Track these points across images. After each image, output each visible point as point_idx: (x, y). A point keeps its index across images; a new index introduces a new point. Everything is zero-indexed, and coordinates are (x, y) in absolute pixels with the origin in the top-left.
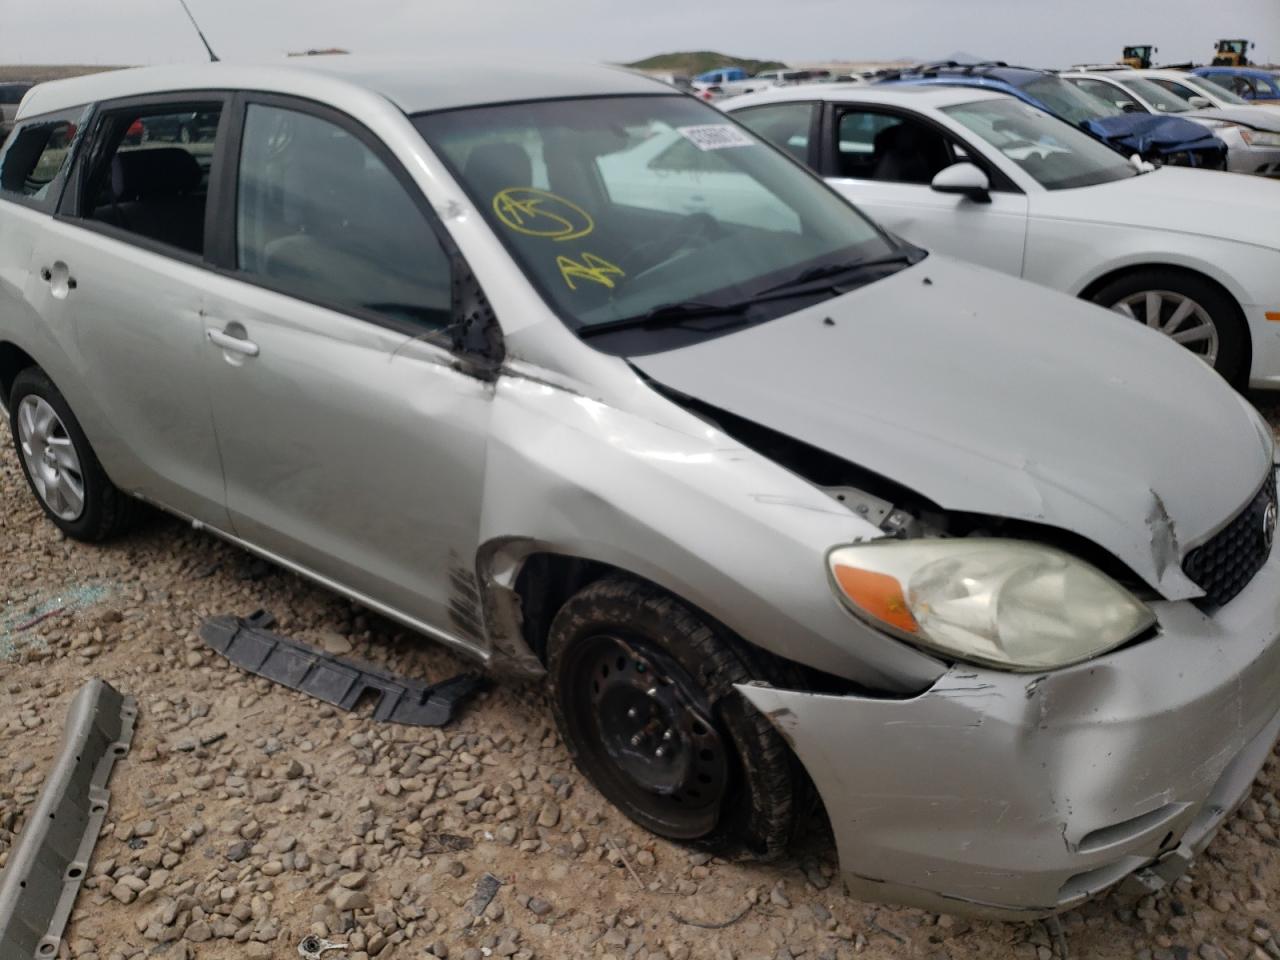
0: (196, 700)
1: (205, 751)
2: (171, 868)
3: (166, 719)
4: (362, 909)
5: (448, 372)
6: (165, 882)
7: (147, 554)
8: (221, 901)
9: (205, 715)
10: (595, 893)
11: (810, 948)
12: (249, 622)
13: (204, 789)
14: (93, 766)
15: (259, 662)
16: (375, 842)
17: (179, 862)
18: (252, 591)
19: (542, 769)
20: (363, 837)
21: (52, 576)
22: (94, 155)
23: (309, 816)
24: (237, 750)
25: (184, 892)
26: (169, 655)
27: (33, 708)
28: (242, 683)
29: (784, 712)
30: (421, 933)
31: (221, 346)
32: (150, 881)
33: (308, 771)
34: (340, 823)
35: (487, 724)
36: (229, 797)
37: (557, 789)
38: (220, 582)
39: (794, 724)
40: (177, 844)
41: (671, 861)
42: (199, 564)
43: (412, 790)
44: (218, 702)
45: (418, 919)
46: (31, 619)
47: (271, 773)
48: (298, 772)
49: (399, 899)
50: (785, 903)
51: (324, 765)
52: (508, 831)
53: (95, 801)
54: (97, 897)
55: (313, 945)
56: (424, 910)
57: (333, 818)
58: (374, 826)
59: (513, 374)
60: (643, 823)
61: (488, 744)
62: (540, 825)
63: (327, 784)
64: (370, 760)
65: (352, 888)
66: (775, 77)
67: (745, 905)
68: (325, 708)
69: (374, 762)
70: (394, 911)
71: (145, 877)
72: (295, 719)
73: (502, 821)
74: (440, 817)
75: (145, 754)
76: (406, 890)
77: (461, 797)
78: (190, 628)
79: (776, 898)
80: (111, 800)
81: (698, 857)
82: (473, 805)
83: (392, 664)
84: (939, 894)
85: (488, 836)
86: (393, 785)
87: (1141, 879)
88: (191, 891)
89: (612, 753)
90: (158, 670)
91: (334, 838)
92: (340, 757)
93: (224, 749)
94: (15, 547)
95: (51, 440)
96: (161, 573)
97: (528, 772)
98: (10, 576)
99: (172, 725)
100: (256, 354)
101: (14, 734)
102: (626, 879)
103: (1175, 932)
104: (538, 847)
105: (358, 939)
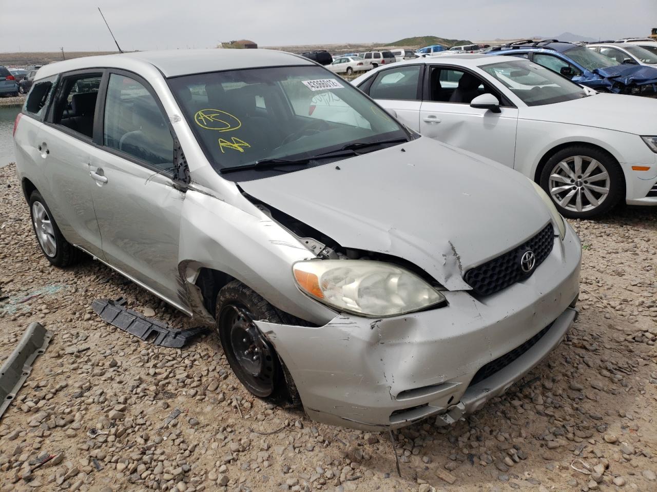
0: (83, 334)
1: (79, 354)
2: (48, 400)
3: (68, 341)
4: (120, 419)
5: (171, 188)
6: (44, 405)
7: (83, 272)
8: (63, 413)
9: (85, 340)
10: (220, 418)
11: (304, 445)
12: (115, 302)
13: (73, 370)
14: (27, 357)
15: (113, 319)
16: (136, 394)
17: (52, 398)
18: (122, 290)
19: (218, 367)
20: (132, 391)
21: (40, 281)
22: (60, 96)
23: (113, 382)
24: (93, 354)
25: (49, 409)
26: (77, 315)
27: (15, 335)
28: (105, 328)
29: (271, 332)
30: (141, 430)
31: (95, 179)
32: (38, 404)
33: (119, 364)
34: (125, 385)
35: (200, 348)
36: (82, 373)
37: (220, 376)
38: (110, 285)
39: (275, 337)
40: (53, 390)
41: (258, 407)
42: (104, 277)
43: (160, 374)
44: (92, 335)
45: (142, 424)
46: (26, 298)
47: (103, 364)
48: (114, 364)
49: (137, 416)
50: (300, 426)
51: (127, 362)
52: (192, 392)
53: (25, 371)
54: (15, 409)
55: (94, 432)
56: (146, 421)
57: (123, 384)
58: (138, 386)
59: (193, 189)
60: (251, 391)
61: (199, 356)
62: (208, 390)
63: (126, 370)
64: (146, 361)
65: (120, 411)
66: (461, 48)
67: (283, 426)
68: (135, 339)
69: (148, 362)
70: (133, 420)
71: (36, 403)
72: (121, 343)
73: (192, 388)
74: (167, 385)
75: (53, 354)
76: (142, 413)
77: (177, 377)
78: (90, 305)
79: (297, 424)
80: (32, 371)
81: (270, 406)
82: (181, 380)
83: (170, 323)
84: (340, 417)
85: (184, 393)
86: (152, 371)
87: (443, 418)
88: (53, 409)
89: (238, 358)
90: (71, 321)
91: (121, 391)
92: (134, 359)
93: (87, 354)
94: (30, 269)
95: (43, 221)
96: (86, 282)
97: (211, 368)
98: (23, 281)
99: (70, 344)
100: (106, 182)
101: (4, 345)
102: (236, 413)
103: (473, 448)
104: (204, 399)
105: (113, 430)
